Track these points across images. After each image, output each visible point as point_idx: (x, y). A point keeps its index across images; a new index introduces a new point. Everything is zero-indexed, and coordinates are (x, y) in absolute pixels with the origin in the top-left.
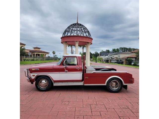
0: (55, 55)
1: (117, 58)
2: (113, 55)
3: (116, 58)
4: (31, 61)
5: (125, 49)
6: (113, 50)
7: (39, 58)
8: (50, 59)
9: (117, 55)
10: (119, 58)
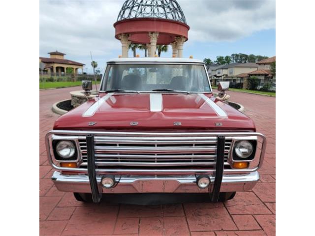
0: (96, 69)
1: (227, 76)
2: (218, 69)
3: (224, 76)
4: (47, 81)
5: (243, 58)
6: (218, 59)
7: (63, 75)
8: (88, 77)
9: (227, 69)
10: (232, 75)
